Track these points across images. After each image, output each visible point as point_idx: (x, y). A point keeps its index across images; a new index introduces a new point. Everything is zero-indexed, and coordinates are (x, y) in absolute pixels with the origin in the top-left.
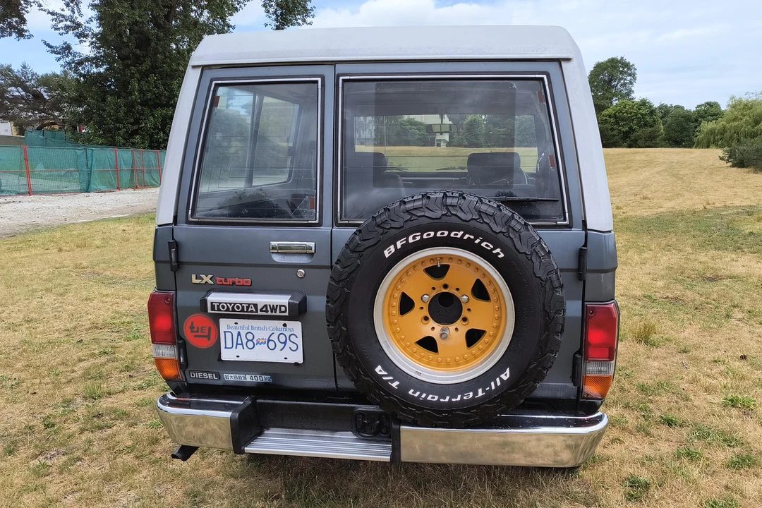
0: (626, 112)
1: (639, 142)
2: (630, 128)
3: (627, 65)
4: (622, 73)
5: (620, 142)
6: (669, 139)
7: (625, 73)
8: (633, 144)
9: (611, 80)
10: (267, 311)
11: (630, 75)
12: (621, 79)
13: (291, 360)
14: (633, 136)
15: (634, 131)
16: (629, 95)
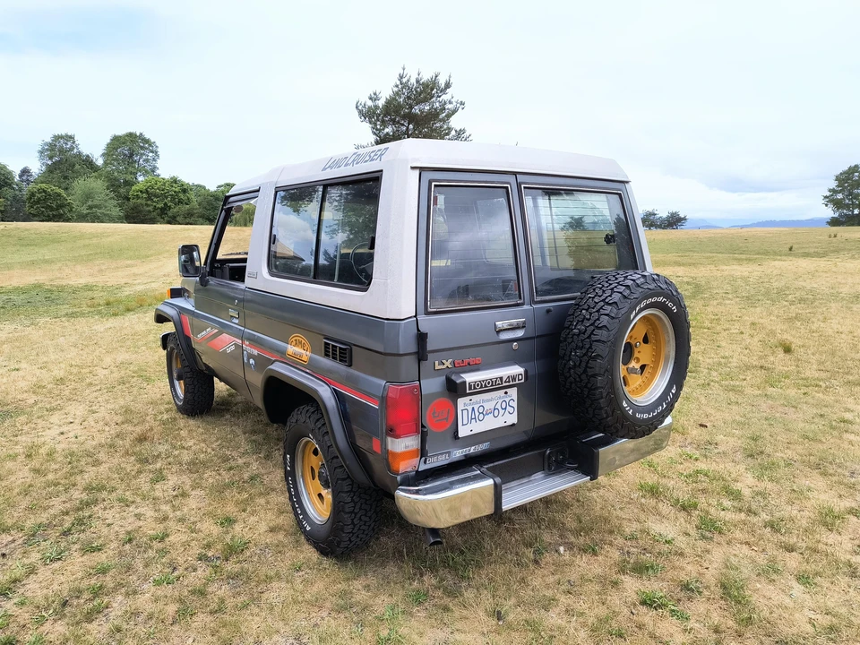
0: (158, 188)
1: (178, 219)
2: (165, 204)
3: (147, 141)
4: (142, 148)
5: (159, 218)
6: (202, 216)
7: (146, 149)
8: (173, 221)
9: (131, 156)
10: (509, 382)
11: (152, 152)
12: (142, 154)
13: (509, 423)
14: (170, 214)
15: (170, 208)
16: (154, 172)
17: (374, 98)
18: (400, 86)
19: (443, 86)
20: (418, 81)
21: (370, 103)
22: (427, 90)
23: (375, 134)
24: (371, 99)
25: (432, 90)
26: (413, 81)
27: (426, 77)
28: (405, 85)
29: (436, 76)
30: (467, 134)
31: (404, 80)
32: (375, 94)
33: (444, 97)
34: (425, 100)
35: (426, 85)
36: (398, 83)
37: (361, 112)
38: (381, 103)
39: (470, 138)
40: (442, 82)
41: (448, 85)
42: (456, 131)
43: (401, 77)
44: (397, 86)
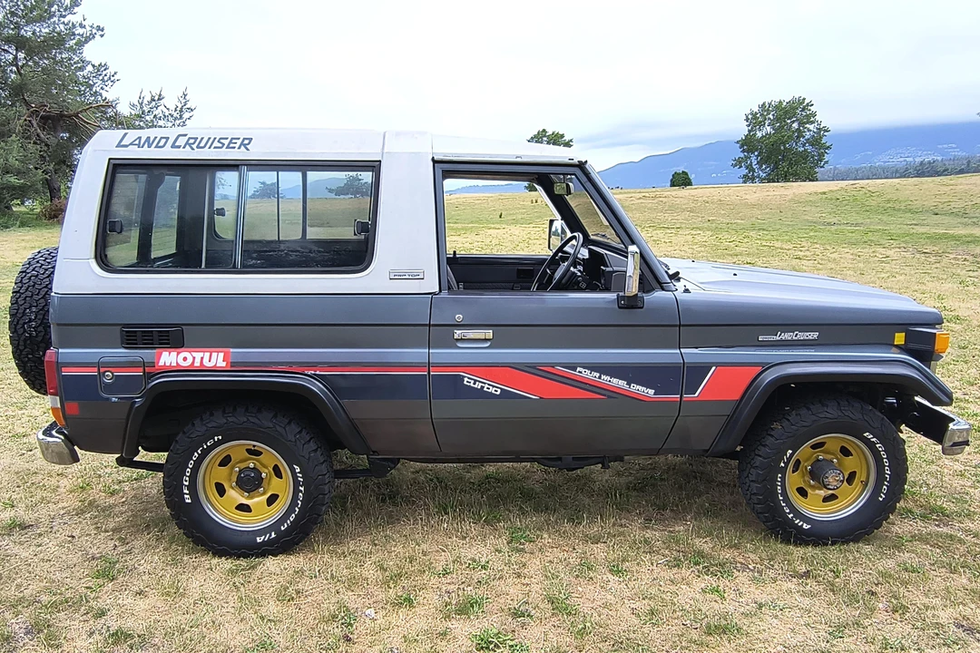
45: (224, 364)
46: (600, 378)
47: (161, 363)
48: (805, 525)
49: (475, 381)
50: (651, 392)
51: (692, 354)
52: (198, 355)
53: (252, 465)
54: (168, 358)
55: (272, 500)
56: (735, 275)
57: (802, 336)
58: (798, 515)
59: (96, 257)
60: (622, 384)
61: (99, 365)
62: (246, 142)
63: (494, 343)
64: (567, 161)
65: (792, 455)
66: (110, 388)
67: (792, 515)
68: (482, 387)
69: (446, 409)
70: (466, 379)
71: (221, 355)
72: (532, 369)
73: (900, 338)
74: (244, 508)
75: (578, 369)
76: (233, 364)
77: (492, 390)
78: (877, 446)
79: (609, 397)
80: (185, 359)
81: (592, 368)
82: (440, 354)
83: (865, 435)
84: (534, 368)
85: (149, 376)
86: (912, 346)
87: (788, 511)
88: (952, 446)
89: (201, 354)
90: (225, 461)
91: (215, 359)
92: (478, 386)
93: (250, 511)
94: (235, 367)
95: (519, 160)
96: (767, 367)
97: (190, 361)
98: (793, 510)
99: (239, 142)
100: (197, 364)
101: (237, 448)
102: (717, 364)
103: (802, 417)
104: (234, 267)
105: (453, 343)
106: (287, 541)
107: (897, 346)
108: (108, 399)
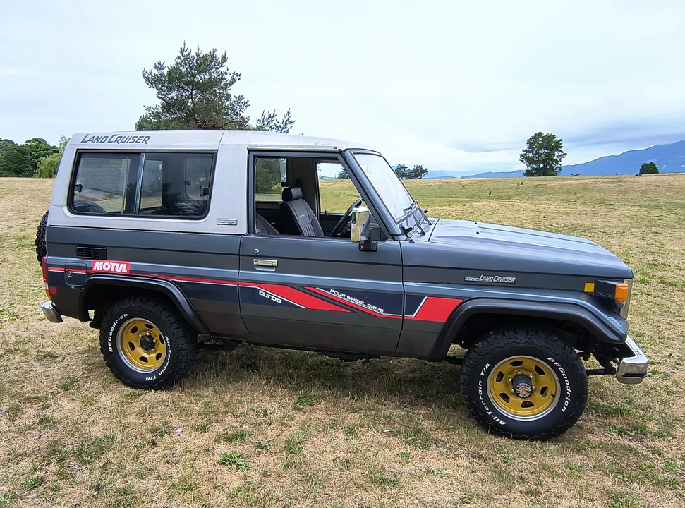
6: (9, 169)
17: (159, 67)
18: (182, 58)
19: (220, 60)
20: (198, 55)
21: (155, 71)
22: (208, 62)
23: (160, 98)
24: (156, 68)
25: (211, 62)
26: (193, 54)
27: (205, 51)
28: (187, 58)
29: (214, 52)
30: (245, 100)
31: (186, 53)
32: (159, 64)
33: (222, 69)
34: (204, 71)
35: (205, 58)
36: (180, 55)
37: (147, 79)
38: (165, 72)
39: (248, 103)
40: (219, 56)
41: (224, 59)
42: (235, 97)
43: (182, 51)
44: (179, 58)
45: (126, 271)
46: (346, 297)
47: (95, 268)
48: (501, 421)
49: (266, 293)
50: (382, 311)
51: (410, 286)
52: (113, 265)
53: (148, 334)
54: (99, 265)
55: (158, 356)
56: (478, 233)
57: (501, 279)
58: (496, 413)
59: (67, 205)
60: (361, 303)
61: (65, 267)
62: (147, 139)
63: (278, 269)
64: (332, 149)
65: (490, 369)
66: (70, 280)
67: (491, 413)
68: (270, 298)
69: (248, 310)
70: (260, 291)
71: (125, 265)
72: (302, 288)
73: (589, 287)
74: (144, 359)
75: (332, 291)
76: (131, 271)
77: (276, 300)
78: (560, 368)
79: (352, 311)
80: (107, 266)
81: (341, 290)
82: (245, 274)
83: (549, 359)
84: (303, 287)
85: (89, 275)
86: (600, 294)
87: (488, 409)
88: (624, 376)
89: (115, 264)
90: (134, 330)
91: (121, 268)
92: (268, 296)
93: (147, 361)
94: (132, 273)
95: (301, 149)
96: (466, 300)
97: (109, 268)
98: (492, 408)
99: (143, 139)
100: (112, 270)
101: (140, 322)
102: (429, 296)
103: (498, 340)
104: (135, 213)
105: (253, 268)
106: (164, 382)
107: (587, 293)
108: (70, 287)
